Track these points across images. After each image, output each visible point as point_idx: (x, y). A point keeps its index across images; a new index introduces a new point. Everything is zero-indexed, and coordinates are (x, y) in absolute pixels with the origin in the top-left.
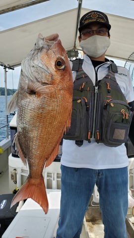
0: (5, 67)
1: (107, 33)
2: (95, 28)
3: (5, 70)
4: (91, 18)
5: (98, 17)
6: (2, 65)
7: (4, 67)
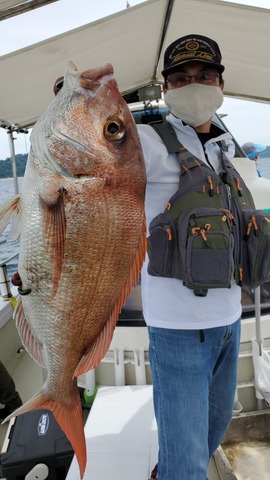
0: (11, 131)
1: (217, 80)
2: (193, 72)
3: (11, 136)
4: (185, 50)
5: (200, 49)
6: (4, 127)
7: (7, 130)
